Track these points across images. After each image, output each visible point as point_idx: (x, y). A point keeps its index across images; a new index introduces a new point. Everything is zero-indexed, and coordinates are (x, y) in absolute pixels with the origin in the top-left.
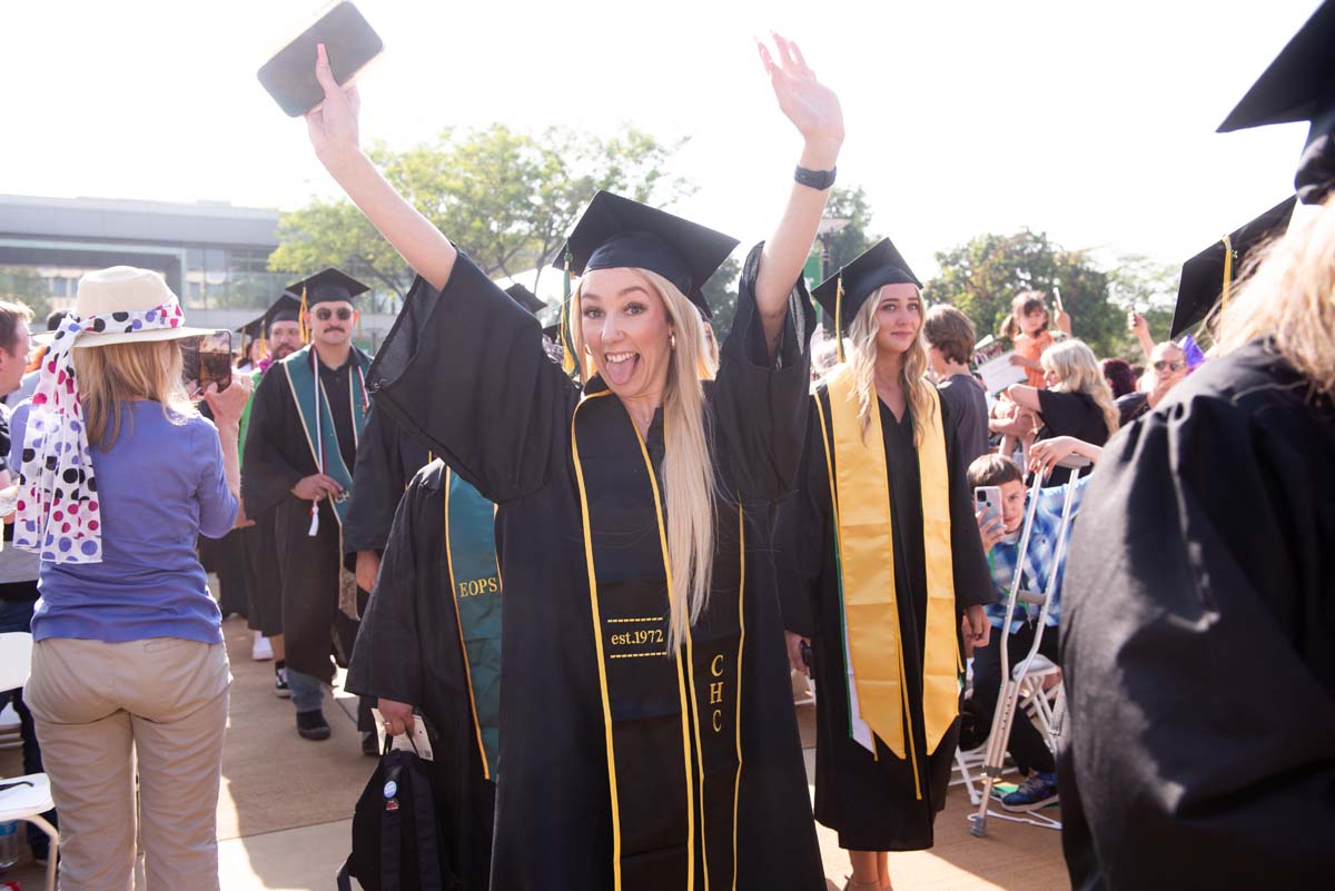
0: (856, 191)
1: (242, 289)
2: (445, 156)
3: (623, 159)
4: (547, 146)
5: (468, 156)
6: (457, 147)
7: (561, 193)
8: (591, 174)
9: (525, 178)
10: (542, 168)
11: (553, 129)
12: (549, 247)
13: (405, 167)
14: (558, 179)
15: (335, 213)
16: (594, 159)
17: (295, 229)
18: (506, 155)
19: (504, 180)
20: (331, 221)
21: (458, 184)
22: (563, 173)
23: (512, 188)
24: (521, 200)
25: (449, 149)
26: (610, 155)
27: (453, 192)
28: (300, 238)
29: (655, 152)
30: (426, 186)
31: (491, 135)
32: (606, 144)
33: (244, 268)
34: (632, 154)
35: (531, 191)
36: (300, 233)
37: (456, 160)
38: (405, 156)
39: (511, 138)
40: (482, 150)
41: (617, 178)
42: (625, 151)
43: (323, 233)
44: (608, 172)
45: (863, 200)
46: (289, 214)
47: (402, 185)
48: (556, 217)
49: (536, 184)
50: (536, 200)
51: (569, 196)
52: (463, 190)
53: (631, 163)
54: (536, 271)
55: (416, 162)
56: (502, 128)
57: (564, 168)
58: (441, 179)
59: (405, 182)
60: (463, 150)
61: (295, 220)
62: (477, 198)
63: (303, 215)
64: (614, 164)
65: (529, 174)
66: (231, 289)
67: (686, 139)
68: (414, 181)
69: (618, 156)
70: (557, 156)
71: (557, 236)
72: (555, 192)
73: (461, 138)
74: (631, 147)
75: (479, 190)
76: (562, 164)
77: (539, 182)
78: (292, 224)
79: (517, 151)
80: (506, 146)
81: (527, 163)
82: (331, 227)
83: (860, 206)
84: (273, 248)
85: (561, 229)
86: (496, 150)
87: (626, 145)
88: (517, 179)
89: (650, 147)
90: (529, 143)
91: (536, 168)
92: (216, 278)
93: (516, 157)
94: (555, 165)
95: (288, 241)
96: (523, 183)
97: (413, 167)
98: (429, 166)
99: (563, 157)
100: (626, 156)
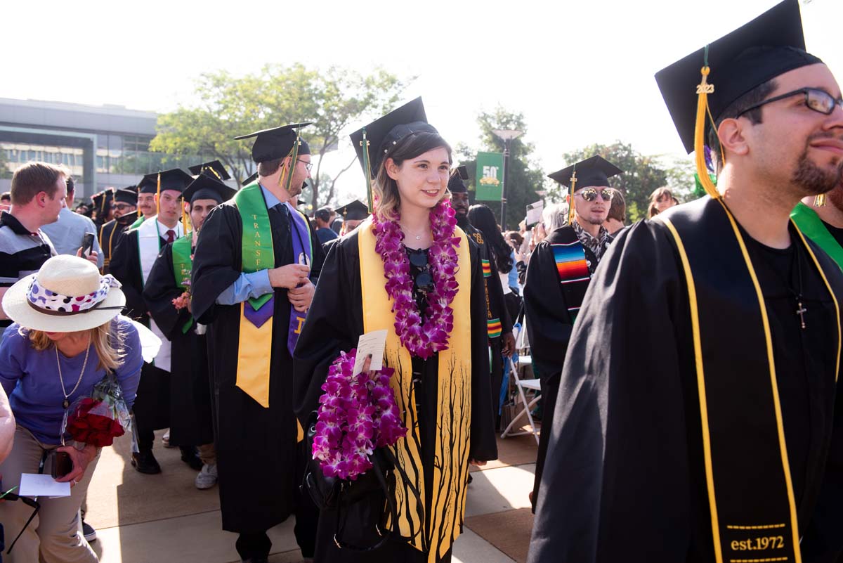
0: (518, 115)
1: (132, 161)
2: (265, 82)
3: (375, 89)
4: (329, 79)
5: (279, 83)
6: (271, 77)
7: (336, 108)
8: (356, 97)
9: (314, 98)
10: (324, 92)
11: (333, 69)
12: (328, 142)
13: (239, 88)
14: (335, 100)
15: (193, 116)
16: (358, 87)
17: (167, 125)
18: (303, 83)
19: (301, 99)
20: (190, 121)
21: (272, 100)
22: (338, 96)
23: (307, 104)
24: (312, 112)
25: (267, 78)
26: (368, 86)
27: (270, 105)
28: (171, 130)
29: (396, 85)
30: (252, 101)
31: (293, 70)
32: (365, 79)
33: (133, 148)
34: (381, 86)
35: (318, 106)
36: (171, 127)
37: (271, 85)
38: (240, 81)
39: (307, 72)
40: (288, 79)
41: (372, 100)
42: (377, 84)
43: (185, 128)
44: (366, 96)
45: (522, 121)
46: (164, 115)
47: (237, 99)
48: (333, 123)
49: (321, 102)
50: (321, 112)
51: (342, 110)
52: (276, 104)
53: (381, 90)
54: (319, 156)
55: (246, 85)
56: (301, 66)
57: (339, 93)
58: (262, 96)
59: (240, 98)
60: (276, 79)
61: (168, 119)
62: (284, 110)
63: (173, 116)
64: (370, 91)
65: (316, 95)
66: (125, 161)
67: (415, 78)
68: (245, 97)
69: (373, 87)
70: (335, 85)
71: (332, 135)
72: (332, 108)
73: (275, 72)
74: (381, 81)
75: (285, 104)
76: (338, 90)
77: (324, 101)
78: (165, 122)
79: (310, 81)
80: (304, 77)
81: (316, 89)
82: (189, 124)
83: (520, 125)
84: (152, 137)
85: (335, 131)
86: (297, 80)
87: (378, 80)
88: (310, 98)
89: (393, 82)
90: (318, 76)
91: (321, 92)
92: (115, 154)
93: (309, 85)
94: (333, 91)
95: (162, 132)
96: (313, 101)
97: (244, 88)
98: (255, 88)
99: (338, 86)
100: (378, 87)
